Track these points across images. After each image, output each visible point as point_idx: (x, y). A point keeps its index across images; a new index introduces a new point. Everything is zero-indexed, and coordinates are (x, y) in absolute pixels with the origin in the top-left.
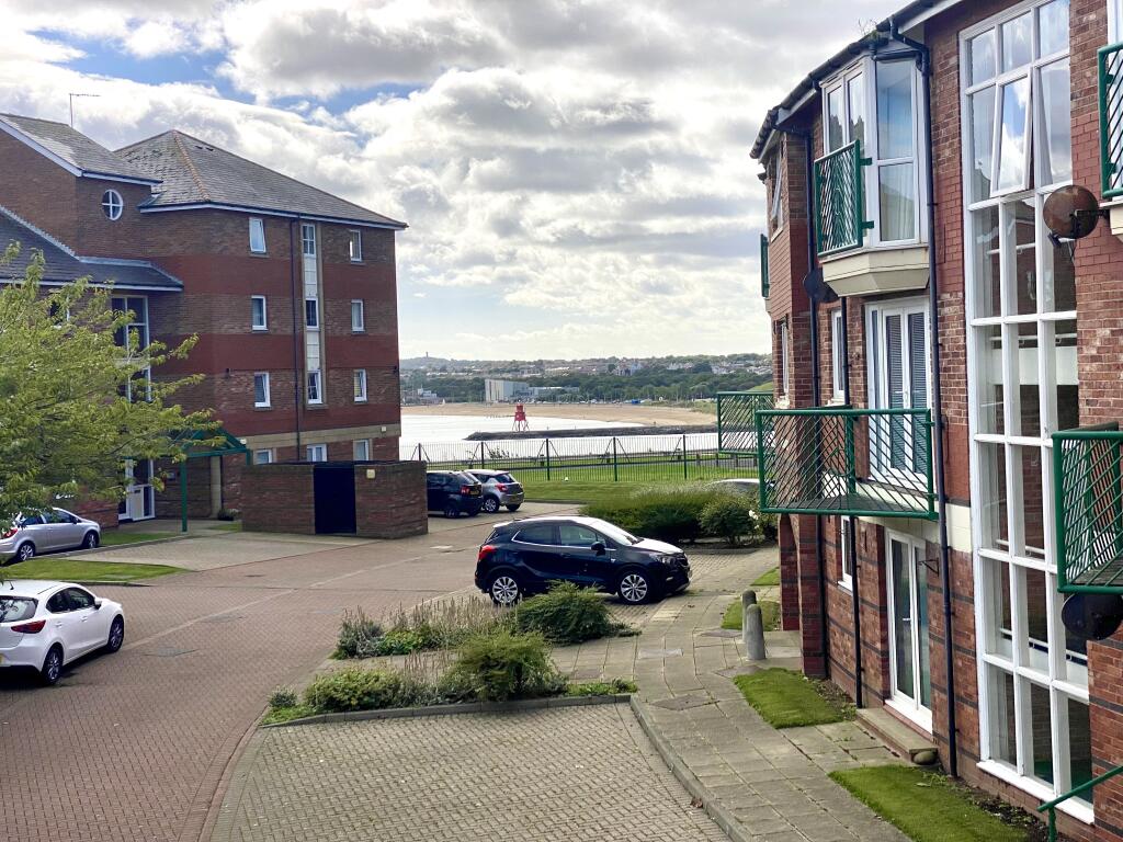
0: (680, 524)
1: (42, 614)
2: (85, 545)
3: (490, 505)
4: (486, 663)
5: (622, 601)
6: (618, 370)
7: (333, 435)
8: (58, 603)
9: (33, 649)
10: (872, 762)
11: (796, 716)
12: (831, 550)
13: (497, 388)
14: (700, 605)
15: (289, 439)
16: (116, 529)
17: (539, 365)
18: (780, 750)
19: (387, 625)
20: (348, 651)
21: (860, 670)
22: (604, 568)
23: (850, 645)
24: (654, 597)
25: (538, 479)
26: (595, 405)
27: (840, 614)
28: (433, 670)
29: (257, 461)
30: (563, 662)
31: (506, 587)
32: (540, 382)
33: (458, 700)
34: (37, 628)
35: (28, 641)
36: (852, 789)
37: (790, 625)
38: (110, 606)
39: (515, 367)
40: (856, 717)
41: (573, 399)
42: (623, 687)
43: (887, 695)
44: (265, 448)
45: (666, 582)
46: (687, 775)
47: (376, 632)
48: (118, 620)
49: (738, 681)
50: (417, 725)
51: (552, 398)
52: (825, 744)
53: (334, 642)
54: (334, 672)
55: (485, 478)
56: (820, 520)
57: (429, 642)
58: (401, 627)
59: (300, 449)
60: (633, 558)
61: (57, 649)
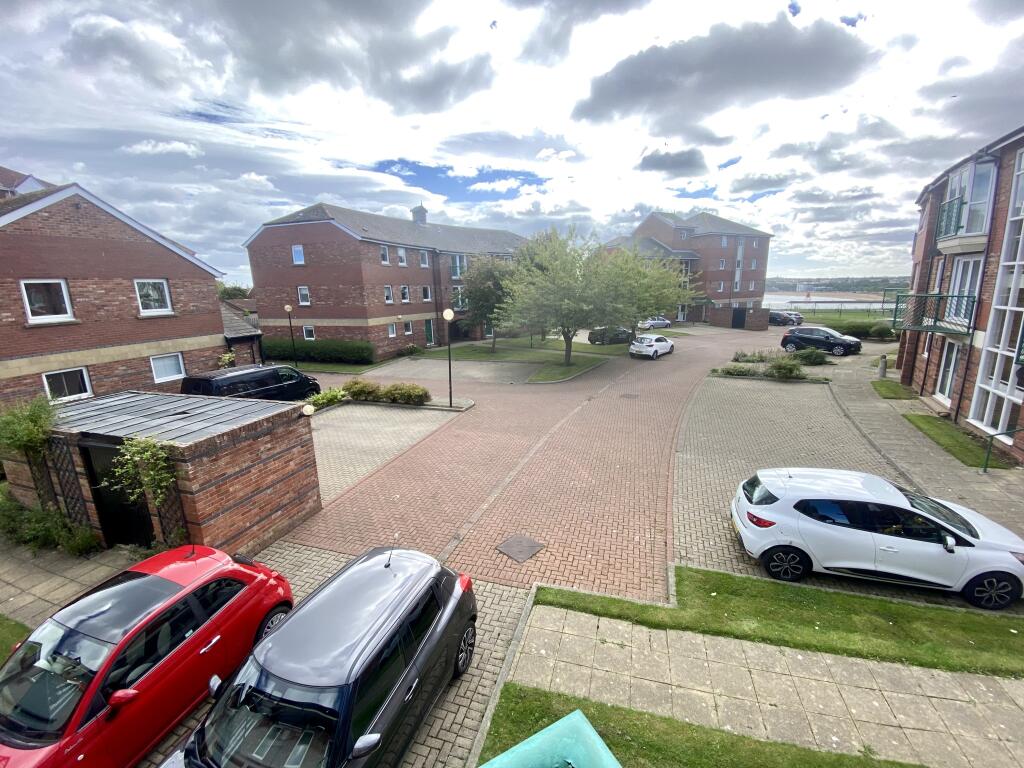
0: (863, 333)
1: (653, 343)
2: (666, 327)
3: (791, 323)
4: (779, 368)
5: (833, 355)
6: (849, 281)
7: (742, 300)
8: (658, 340)
9: (650, 351)
10: (920, 413)
11: (893, 395)
12: (921, 344)
13: (800, 287)
14: (863, 358)
15: (727, 301)
16: (675, 323)
17: (819, 280)
18: (883, 405)
19: (749, 354)
20: (736, 360)
21: (924, 384)
22: (829, 345)
23: (922, 375)
24: (845, 354)
25: (811, 315)
26: (838, 293)
27: (920, 365)
28: (762, 368)
29: (717, 307)
30: (806, 370)
31: (791, 348)
32: (817, 285)
33: (768, 376)
34: (652, 346)
35: (649, 349)
36: (909, 420)
37: (899, 367)
38: (670, 342)
39: (809, 280)
40: (917, 399)
41: (830, 291)
42: (827, 380)
43: (934, 393)
44: (719, 303)
45: (851, 350)
46: (845, 408)
47: (745, 356)
48: (672, 346)
49: (872, 383)
50: (754, 382)
51: (821, 291)
52: (903, 406)
53: (732, 357)
54: (731, 365)
55: (790, 315)
56: (919, 333)
57: (762, 360)
58: (754, 355)
59: (730, 304)
60: (839, 341)
61: (656, 351)
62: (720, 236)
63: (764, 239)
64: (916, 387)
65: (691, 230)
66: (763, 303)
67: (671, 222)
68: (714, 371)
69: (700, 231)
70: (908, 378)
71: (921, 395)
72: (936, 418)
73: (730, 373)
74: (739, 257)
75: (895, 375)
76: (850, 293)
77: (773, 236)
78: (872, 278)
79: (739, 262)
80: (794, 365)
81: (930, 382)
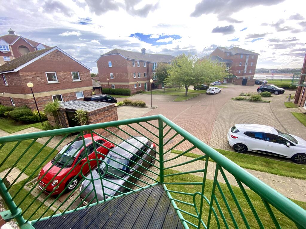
0: (286, 87)
1: (214, 90)
2: (220, 85)
3: (263, 84)
4: (254, 98)
5: (274, 94)
6: (288, 70)
7: (246, 76)
8: (215, 89)
9: (213, 92)
10: (297, 112)
11: (290, 107)
12: (302, 90)
13: (270, 72)
14: (284, 95)
15: (241, 76)
16: (223, 83)
17: (277, 69)
18: (286, 109)
19: (245, 93)
20: (241, 95)
21: (301, 103)
22: (273, 91)
23: (301, 100)
24: (278, 94)
25: (271, 81)
26: (284, 74)
27: (301, 97)
28: (248, 98)
29: (237, 78)
30: (263, 99)
31: (260, 92)
32: (277, 71)
33: (250, 100)
34: (213, 90)
35: (213, 91)
36: (293, 114)
37: (295, 98)
38: (220, 89)
39: (274, 69)
40: (297, 108)
41: (281, 73)
42: (269, 102)
43: (303, 106)
44: (238, 77)
45: (281, 92)
46: (273, 110)
47: (244, 94)
48: (220, 91)
49: (285, 103)
50: (245, 102)
51: (278, 73)
52: (293, 110)
53: (239, 94)
54: (238, 97)
55: (263, 81)
56: (302, 87)
57: (249, 95)
58: (247, 94)
59: (242, 77)
60: (277, 90)
61: (215, 92)
62: (240, 55)
63: (256, 55)
64: (299, 104)
65: (231, 53)
66: (254, 77)
67: (224, 50)
68: (232, 98)
69: (233, 53)
70: (296, 102)
71: (300, 107)
72: (302, 114)
73: (237, 99)
74: (247, 62)
75: (293, 101)
76: (288, 74)
77: (259, 54)
78: (297, 69)
79: (246, 63)
80: (259, 97)
81: (303, 103)
